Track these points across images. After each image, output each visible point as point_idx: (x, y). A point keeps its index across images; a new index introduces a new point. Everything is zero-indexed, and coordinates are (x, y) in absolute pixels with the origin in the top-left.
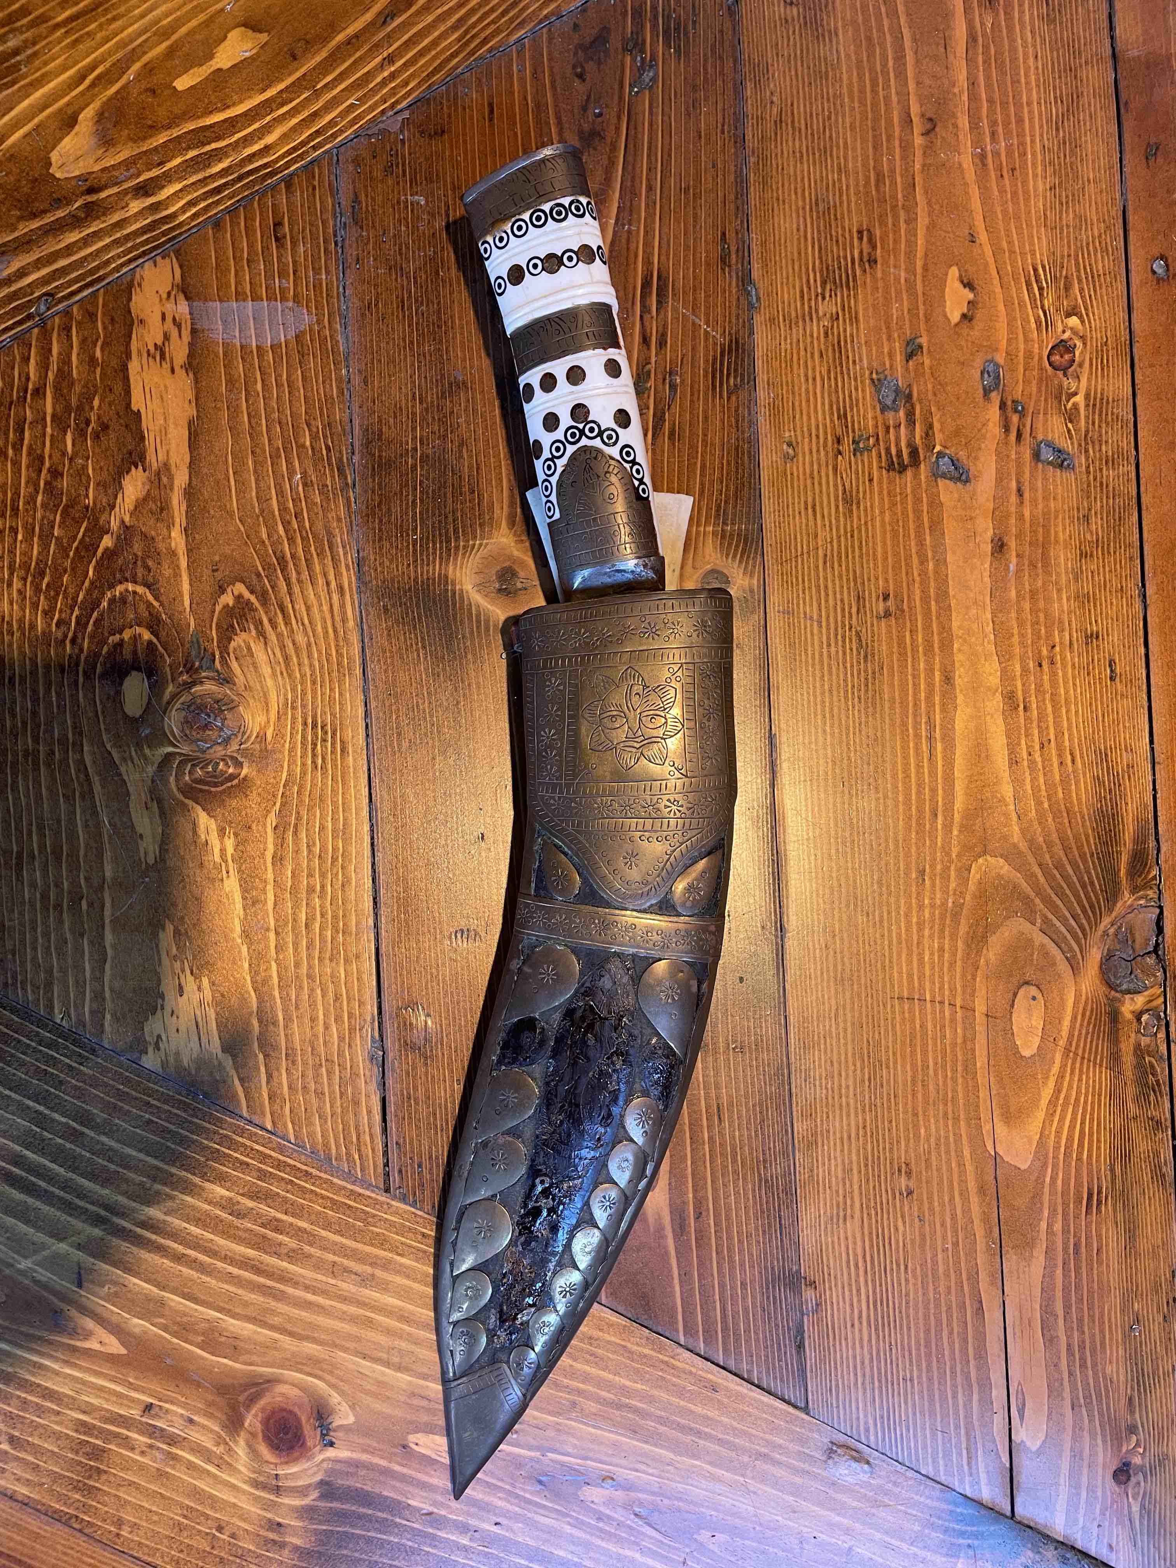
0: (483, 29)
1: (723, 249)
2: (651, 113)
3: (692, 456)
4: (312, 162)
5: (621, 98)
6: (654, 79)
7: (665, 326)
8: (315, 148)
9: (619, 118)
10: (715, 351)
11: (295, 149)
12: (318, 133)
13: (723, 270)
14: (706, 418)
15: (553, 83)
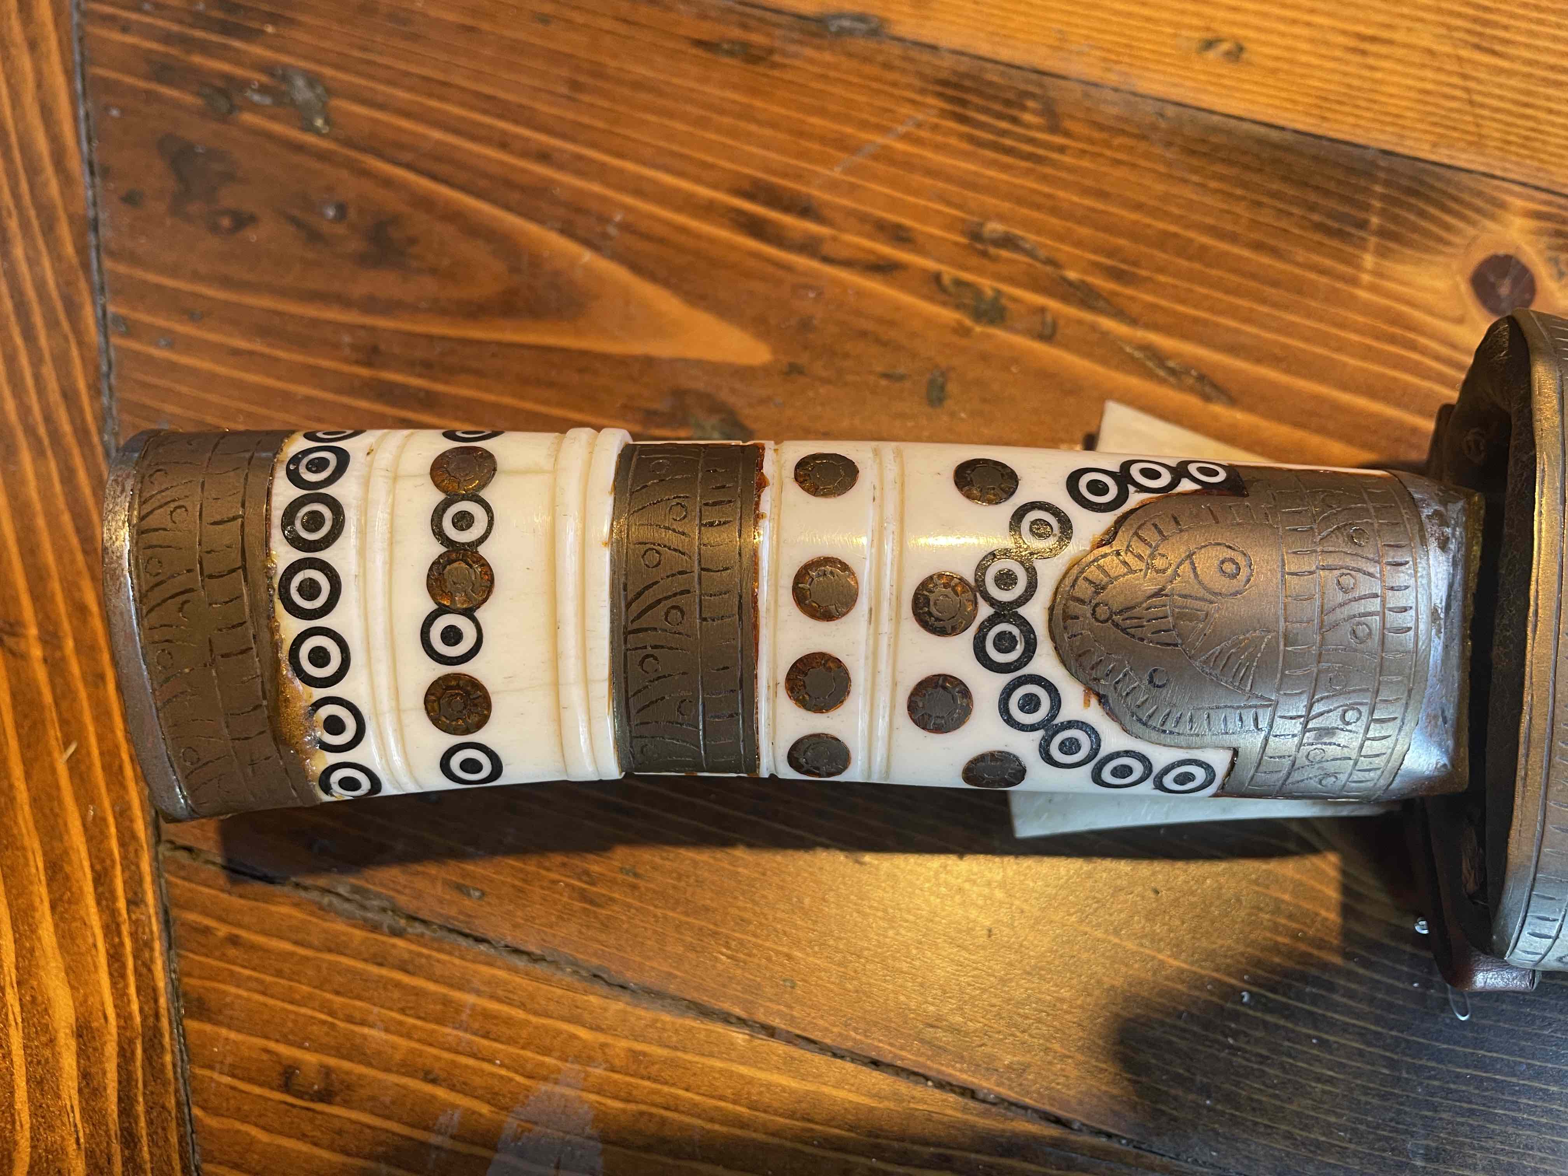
0: (41, 390)
1: (731, 53)
2: (381, 107)
3: (1184, 249)
4: (167, 923)
5: (322, 156)
6: (313, 80)
7: (863, 218)
8: (136, 901)
9: (365, 173)
10: (950, 132)
11: (115, 957)
12: (101, 878)
13: (774, 65)
14: (1101, 195)
15: (226, 282)
